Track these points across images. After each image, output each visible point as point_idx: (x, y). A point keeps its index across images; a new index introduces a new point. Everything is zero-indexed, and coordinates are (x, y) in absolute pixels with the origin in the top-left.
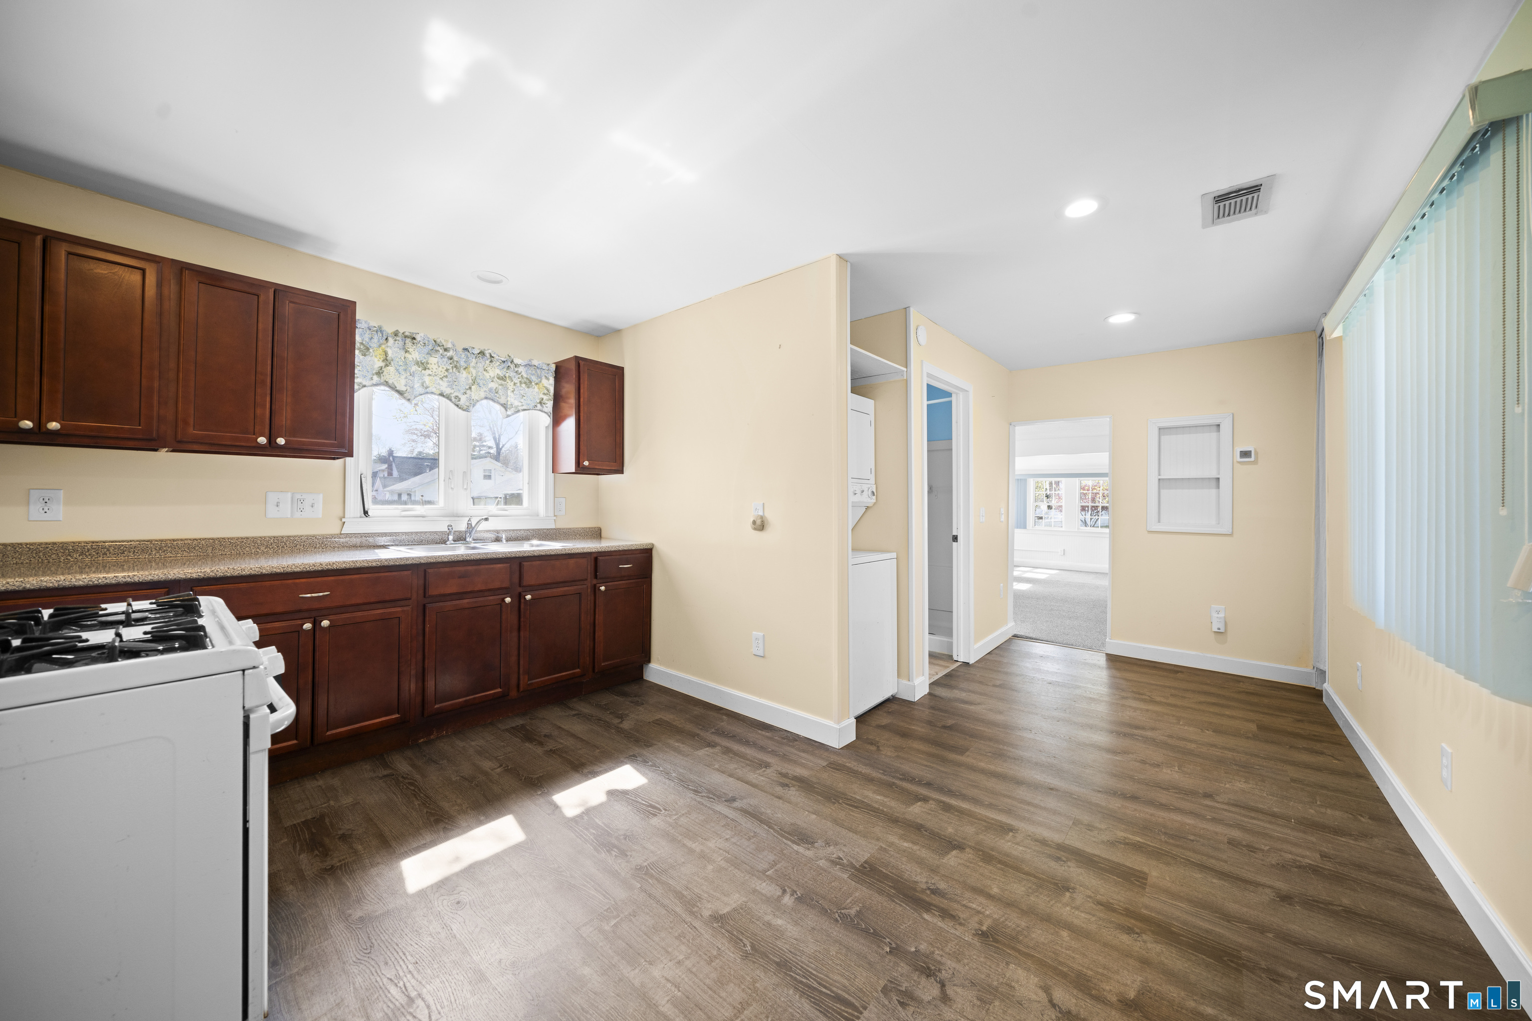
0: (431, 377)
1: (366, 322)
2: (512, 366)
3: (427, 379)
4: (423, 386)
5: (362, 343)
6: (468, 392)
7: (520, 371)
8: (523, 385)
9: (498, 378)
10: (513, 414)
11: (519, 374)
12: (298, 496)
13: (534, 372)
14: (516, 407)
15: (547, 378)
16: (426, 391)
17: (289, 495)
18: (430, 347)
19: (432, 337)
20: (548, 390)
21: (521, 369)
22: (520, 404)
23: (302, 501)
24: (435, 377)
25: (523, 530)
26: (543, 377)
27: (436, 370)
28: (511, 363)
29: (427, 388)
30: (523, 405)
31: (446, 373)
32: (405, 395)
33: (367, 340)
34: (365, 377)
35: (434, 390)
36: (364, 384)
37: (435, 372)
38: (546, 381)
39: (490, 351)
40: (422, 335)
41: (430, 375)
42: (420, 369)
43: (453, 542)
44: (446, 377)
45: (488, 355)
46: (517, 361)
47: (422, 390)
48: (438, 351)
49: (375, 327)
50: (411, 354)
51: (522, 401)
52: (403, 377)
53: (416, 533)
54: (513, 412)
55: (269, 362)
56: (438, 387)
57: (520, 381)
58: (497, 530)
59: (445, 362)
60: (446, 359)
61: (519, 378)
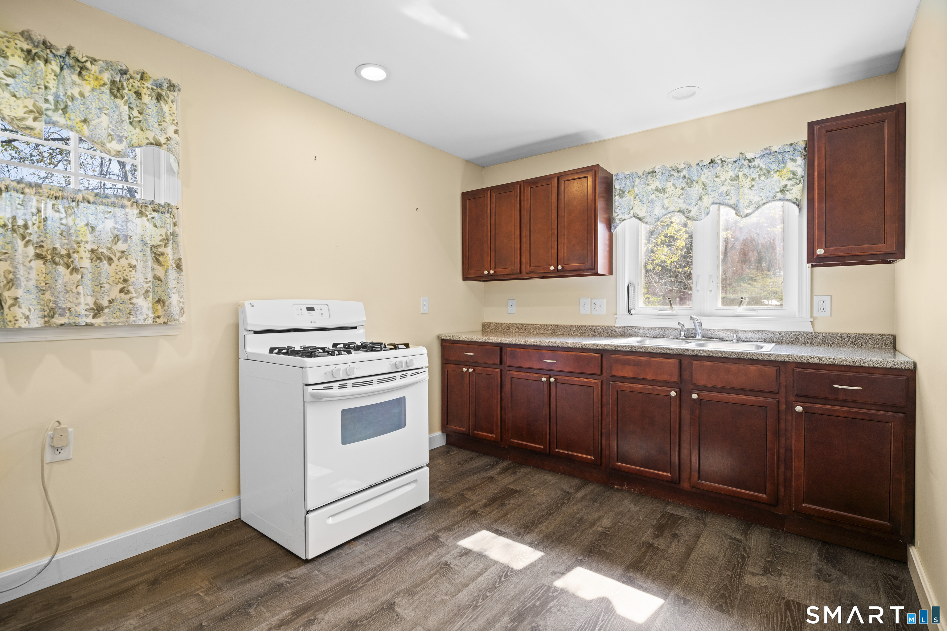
0: (668, 199)
1: (622, 174)
2: (746, 163)
3: (666, 202)
4: (664, 208)
5: (620, 190)
6: (699, 202)
7: (757, 165)
8: (763, 178)
9: (731, 180)
10: (754, 211)
11: (758, 168)
12: (594, 301)
13: (773, 159)
14: (757, 203)
15: (794, 160)
16: (667, 211)
17: (590, 299)
18: (667, 174)
19: (668, 165)
20: (794, 174)
21: (757, 162)
22: (760, 199)
23: (595, 303)
24: (672, 198)
25: (767, 331)
26: (789, 161)
27: (672, 192)
28: (744, 160)
29: (667, 209)
30: (762, 199)
31: (682, 191)
32: (644, 220)
33: (623, 186)
34: (623, 213)
35: (674, 209)
36: (624, 218)
37: (672, 194)
38: (793, 164)
39: (721, 157)
40: (659, 167)
41: (667, 197)
42: (662, 195)
43: (684, 338)
44: (682, 194)
45: (719, 162)
46: (749, 156)
47: (664, 212)
48: (673, 175)
49: (628, 174)
50: (650, 186)
51: (762, 195)
52: (645, 206)
53: (662, 328)
54: (753, 209)
55: (556, 221)
56: (677, 205)
57: (759, 175)
58: (735, 330)
59: (680, 182)
60: (681, 179)
61: (757, 172)
